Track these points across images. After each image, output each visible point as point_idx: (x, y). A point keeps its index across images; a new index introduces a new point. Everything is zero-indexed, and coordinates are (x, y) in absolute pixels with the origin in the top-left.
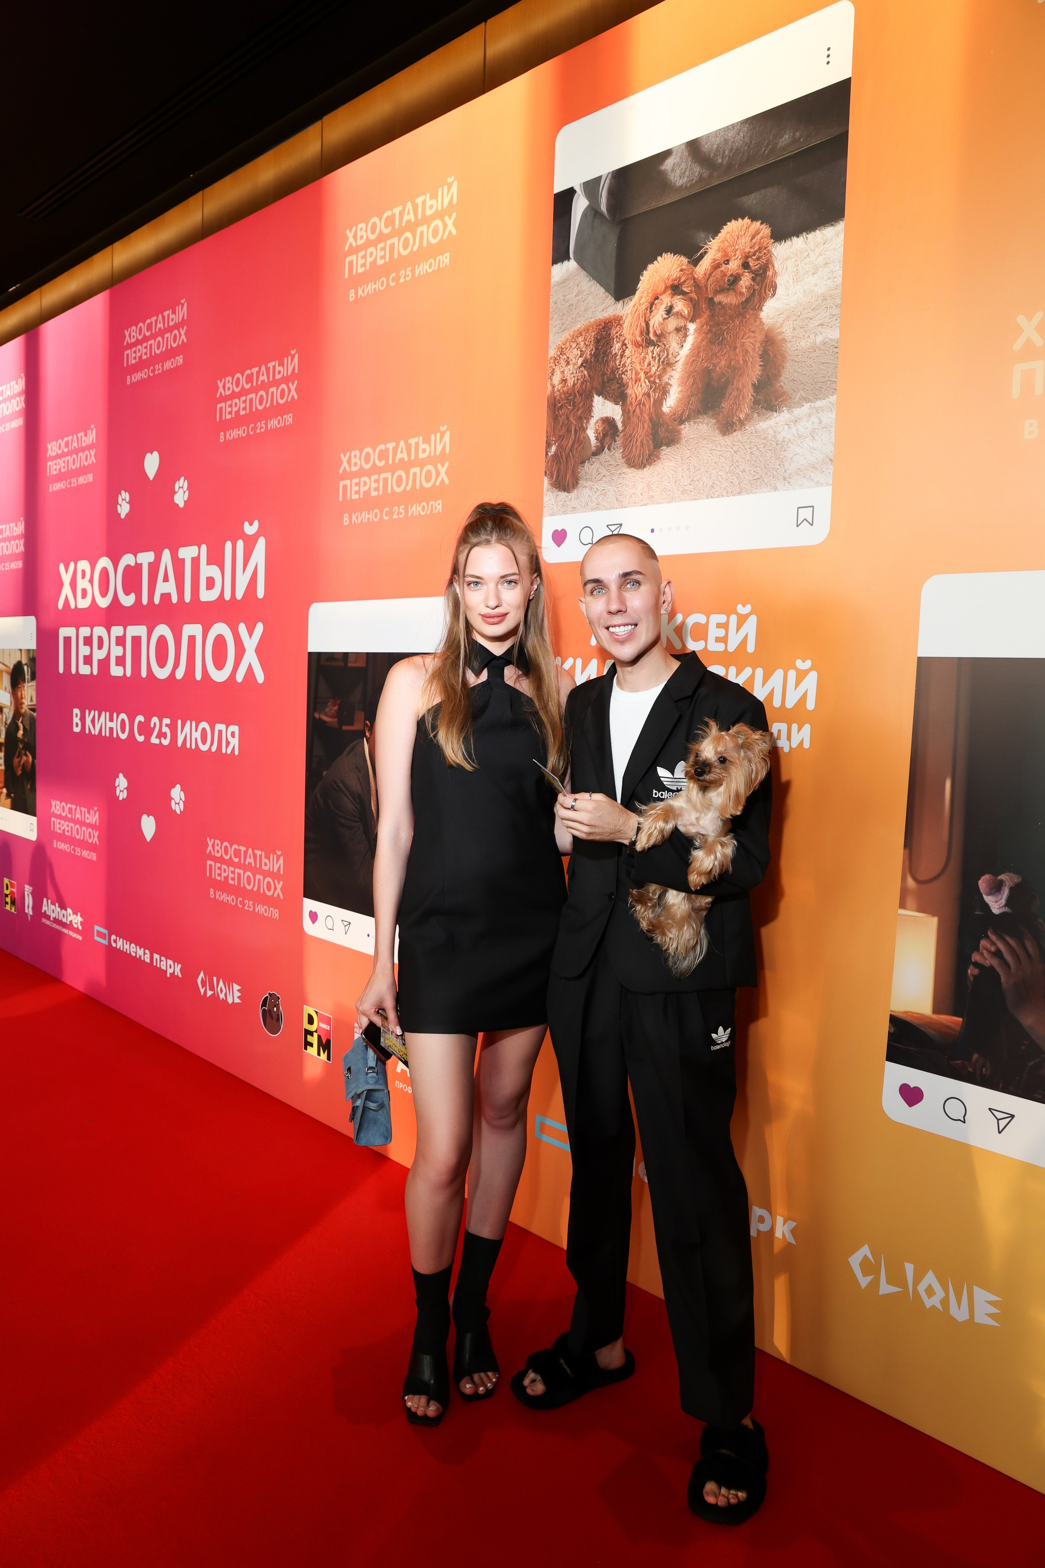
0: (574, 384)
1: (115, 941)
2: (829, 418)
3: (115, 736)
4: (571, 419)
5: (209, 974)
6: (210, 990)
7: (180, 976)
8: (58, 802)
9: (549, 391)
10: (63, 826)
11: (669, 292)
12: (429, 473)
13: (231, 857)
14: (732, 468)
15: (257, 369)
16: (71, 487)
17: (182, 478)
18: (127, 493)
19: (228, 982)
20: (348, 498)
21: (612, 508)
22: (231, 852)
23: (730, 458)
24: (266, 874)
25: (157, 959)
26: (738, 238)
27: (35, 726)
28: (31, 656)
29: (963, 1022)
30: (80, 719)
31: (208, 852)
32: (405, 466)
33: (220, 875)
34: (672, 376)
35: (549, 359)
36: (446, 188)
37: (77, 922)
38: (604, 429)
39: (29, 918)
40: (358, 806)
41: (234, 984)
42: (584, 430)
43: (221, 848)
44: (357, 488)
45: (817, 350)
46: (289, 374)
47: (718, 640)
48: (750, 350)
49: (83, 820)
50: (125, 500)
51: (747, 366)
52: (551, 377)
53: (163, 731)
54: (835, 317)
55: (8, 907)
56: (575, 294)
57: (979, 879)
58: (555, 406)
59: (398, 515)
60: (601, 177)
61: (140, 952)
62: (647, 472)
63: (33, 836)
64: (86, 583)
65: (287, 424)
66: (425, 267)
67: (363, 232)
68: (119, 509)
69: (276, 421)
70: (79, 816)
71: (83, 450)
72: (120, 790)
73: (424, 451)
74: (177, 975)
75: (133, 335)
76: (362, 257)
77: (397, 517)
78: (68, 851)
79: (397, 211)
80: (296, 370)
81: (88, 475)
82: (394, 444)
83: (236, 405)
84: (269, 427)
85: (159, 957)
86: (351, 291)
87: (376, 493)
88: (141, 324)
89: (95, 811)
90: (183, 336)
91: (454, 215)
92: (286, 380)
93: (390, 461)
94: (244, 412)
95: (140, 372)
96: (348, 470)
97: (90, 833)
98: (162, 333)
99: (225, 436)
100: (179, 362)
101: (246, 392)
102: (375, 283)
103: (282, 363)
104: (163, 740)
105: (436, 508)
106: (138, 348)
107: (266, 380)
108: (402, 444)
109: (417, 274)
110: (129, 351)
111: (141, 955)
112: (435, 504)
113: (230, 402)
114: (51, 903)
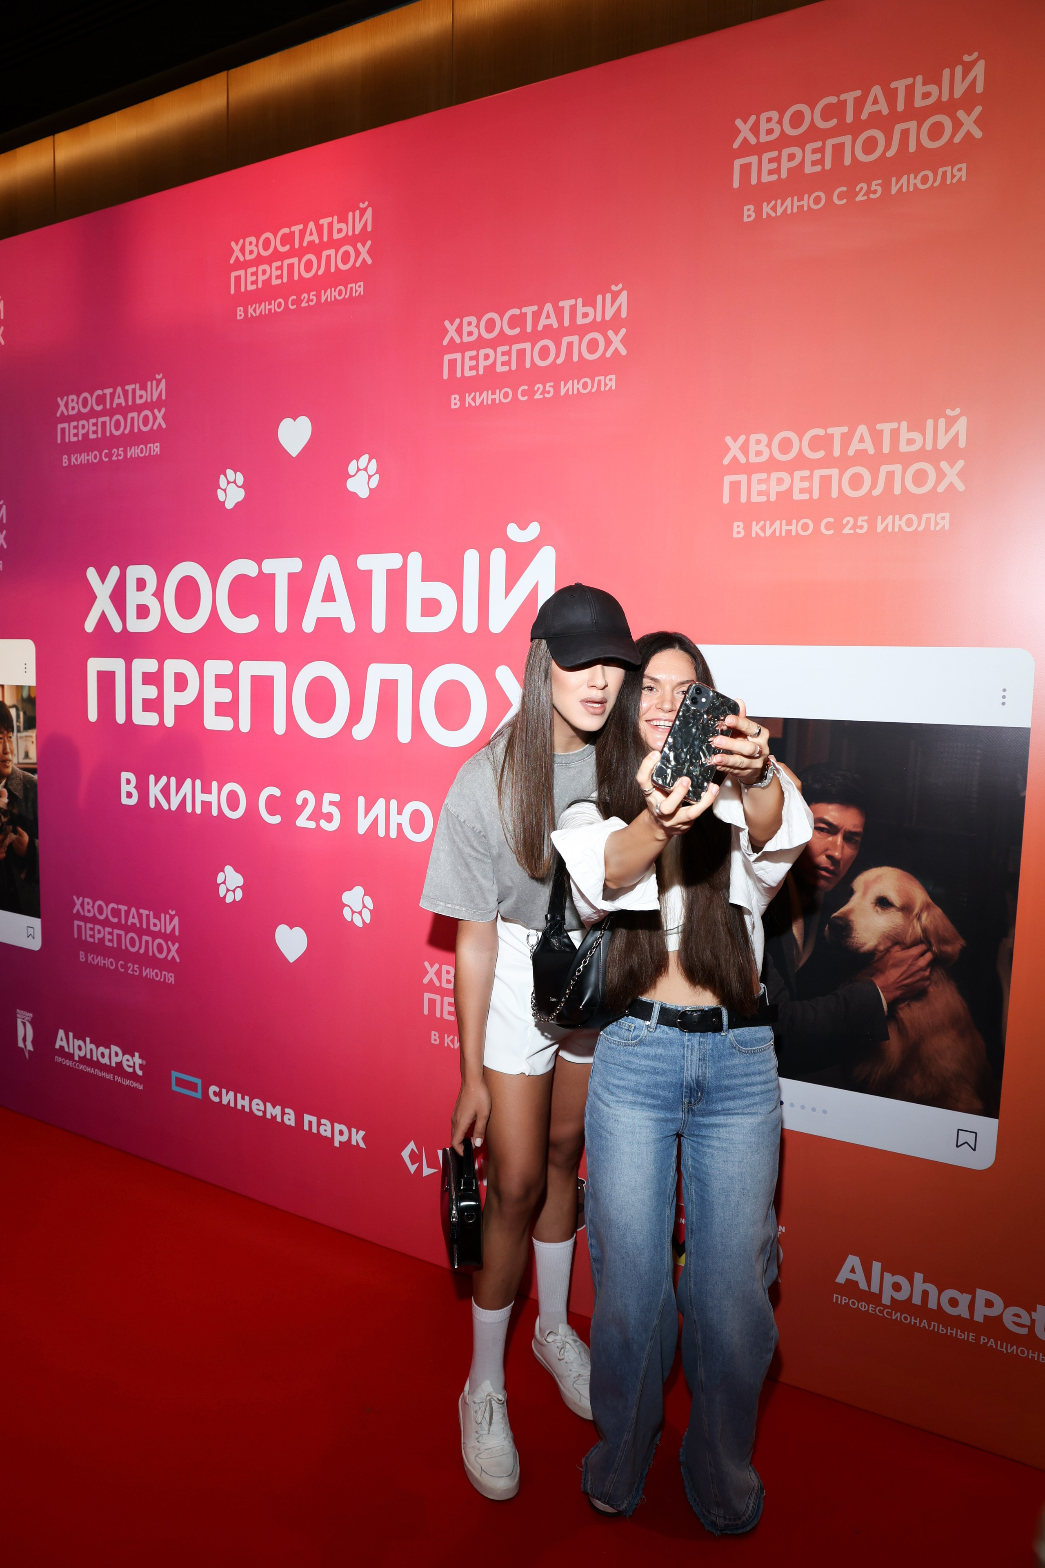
1: (218, 1094)
3: (215, 812)
6: (429, 1166)
7: (362, 1145)
8: (87, 900)
10: (99, 932)
12: (921, 474)
15: (535, 308)
16: (111, 460)
17: (366, 457)
18: (239, 474)
20: (743, 500)
25: (310, 1123)
27: (36, 794)
28: (25, 694)
30: (137, 788)
31: (424, 980)
32: (870, 461)
36: (959, 69)
37: (132, 1065)
39: (27, 1055)
44: (763, 487)
46: (608, 318)
49: (144, 926)
50: (235, 482)
53: (325, 810)
59: (852, 527)
61: (274, 1111)
63: (35, 944)
64: (147, 597)
65: (602, 389)
66: (912, 181)
67: (773, 125)
68: (221, 495)
69: (578, 384)
70: (136, 921)
71: (139, 409)
72: (227, 888)
73: (910, 442)
74: (355, 1144)
75: (250, 249)
76: (771, 161)
77: (852, 532)
78: (112, 968)
79: (849, 97)
80: (624, 314)
81: (149, 445)
82: (845, 429)
83: (487, 357)
84: (563, 392)
85: (314, 1119)
86: (746, 208)
87: (806, 496)
88: (269, 235)
89: (170, 915)
90: (364, 255)
91: (978, 109)
92: (601, 327)
93: (837, 453)
94: (506, 368)
95: (267, 303)
96: (743, 460)
97: (160, 945)
98: (316, 249)
99: (462, 400)
100: (356, 291)
101: (510, 341)
102: (801, 199)
103: (590, 302)
104: (323, 824)
105: (937, 524)
106: (261, 268)
107: (555, 325)
108: (862, 429)
109: (894, 190)
110: (241, 273)
111: (276, 1115)
112: (936, 518)
113: (474, 353)
114: (74, 1037)
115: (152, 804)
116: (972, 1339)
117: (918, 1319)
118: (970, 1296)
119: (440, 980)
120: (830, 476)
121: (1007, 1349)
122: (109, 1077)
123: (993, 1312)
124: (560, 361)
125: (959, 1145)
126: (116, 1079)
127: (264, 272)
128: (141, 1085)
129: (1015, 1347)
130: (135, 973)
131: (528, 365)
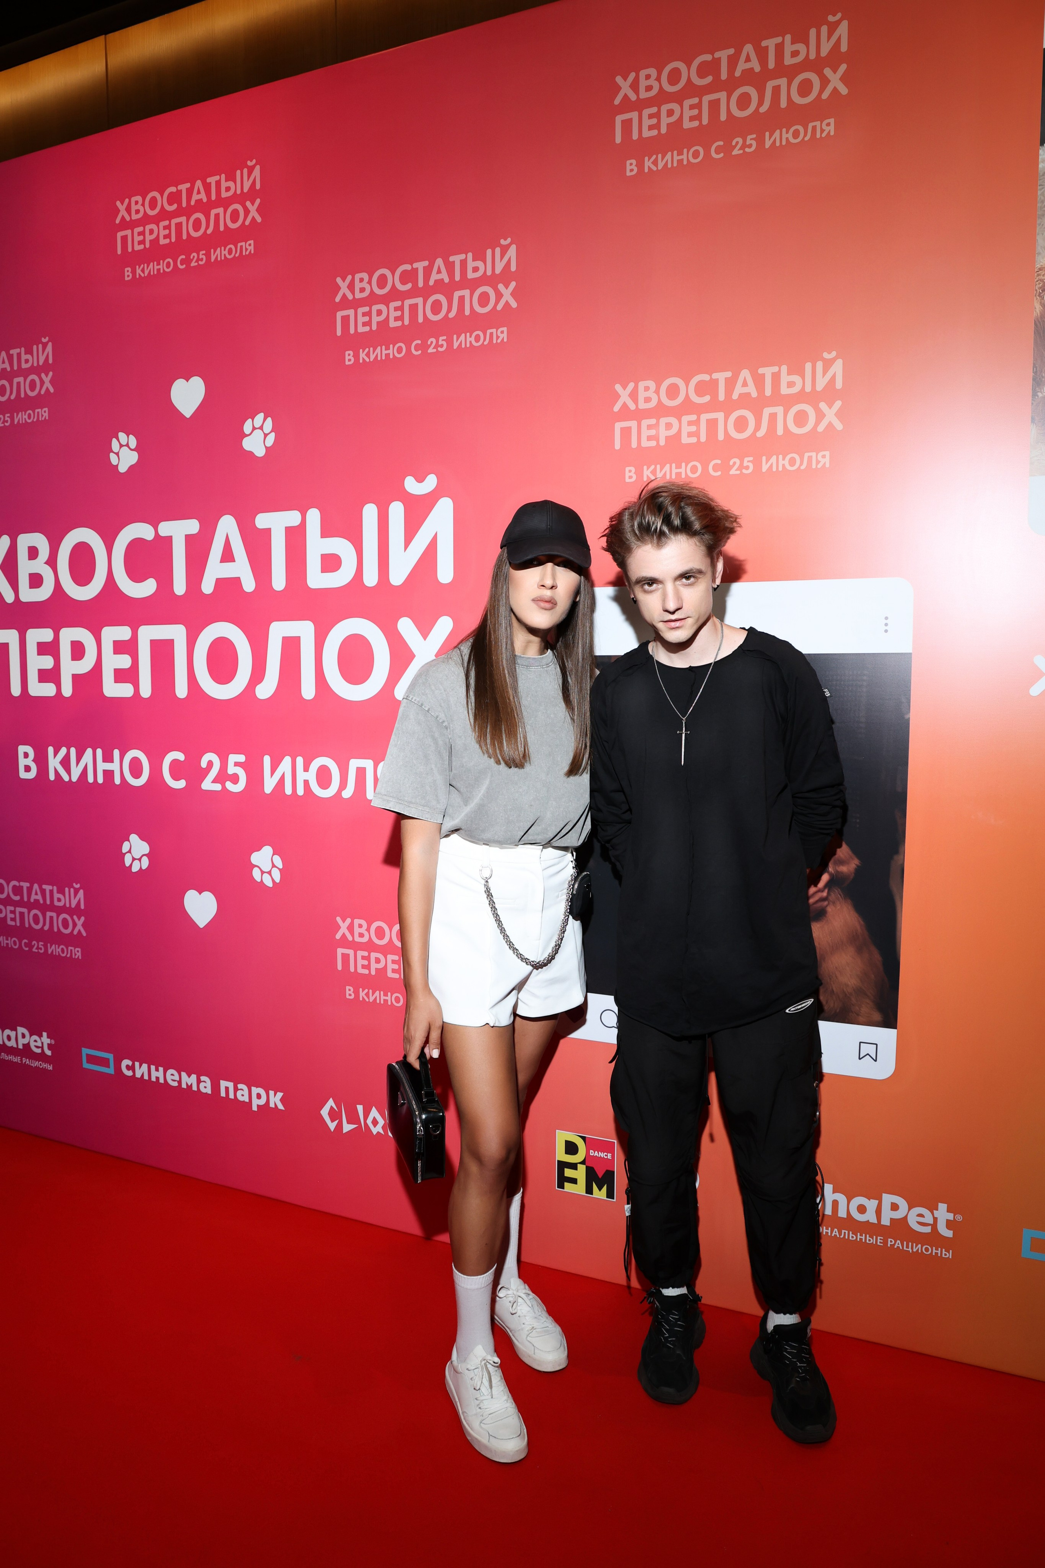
1: (131, 1068)
3: (117, 781)
5: (348, 1102)
6: (348, 1123)
7: (281, 1107)
9: (1038, 312)
10: (2, 912)
12: (802, 415)
15: (425, 263)
17: (261, 416)
18: (131, 437)
20: (634, 444)
25: (227, 1089)
30: (35, 761)
31: (337, 937)
32: (754, 404)
33: (367, 967)
35: (1036, 270)
36: (823, 29)
37: (40, 1045)
43: (366, 929)
44: (652, 432)
46: (498, 272)
49: (48, 902)
50: (127, 445)
52: (1040, 293)
53: (230, 772)
59: (738, 469)
61: (190, 1080)
64: (40, 566)
65: (495, 342)
66: (784, 136)
67: (652, 82)
68: (113, 459)
69: (470, 337)
70: (39, 897)
71: (25, 373)
72: (133, 857)
73: (791, 384)
74: (274, 1107)
75: (136, 209)
76: (651, 116)
77: (738, 472)
78: (16, 947)
79: (723, 55)
80: (513, 268)
81: (37, 411)
82: (729, 374)
83: (379, 313)
84: (456, 345)
85: (230, 1085)
86: (628, 162)
87: (694, 440)
88: (155, 194)
89: (75, 889)
90: (254, 213)
91: (843, 67)
92: (491, 280)
93: (722, 397)
94: (399, 323)
95: (155, 263)
96: (632, 406)
97: (65, 920)
98: (205, 208)
99: (357, 356)
100: (246, 249)
101: (402, 296)
102: (680, 153)
103: (480, 256)
104: (229, 786)
105: (818, 462)
106: (148, 227)
107: (447, 280)
108: (745, 374)
109: (768, 144)
110: (128, 232)
111: (192, 1084)
112: (817, 457)
113: (366, 309)
115: (52, 777)
116: (880, 1242)
117: (830, 1228)
118: (877, 1202)
119: (352, 934)
120: (717, 419)
121: (912, 1248)
122: (17, 1059)
123: (898, 1215)
124: (452, 315)
125: (861, 1057)
126: (24, 1061)
127: (151, 232)
128: (50, 1065)
129: (920, 1246)
130: (39, 950)
131: (421, 319)
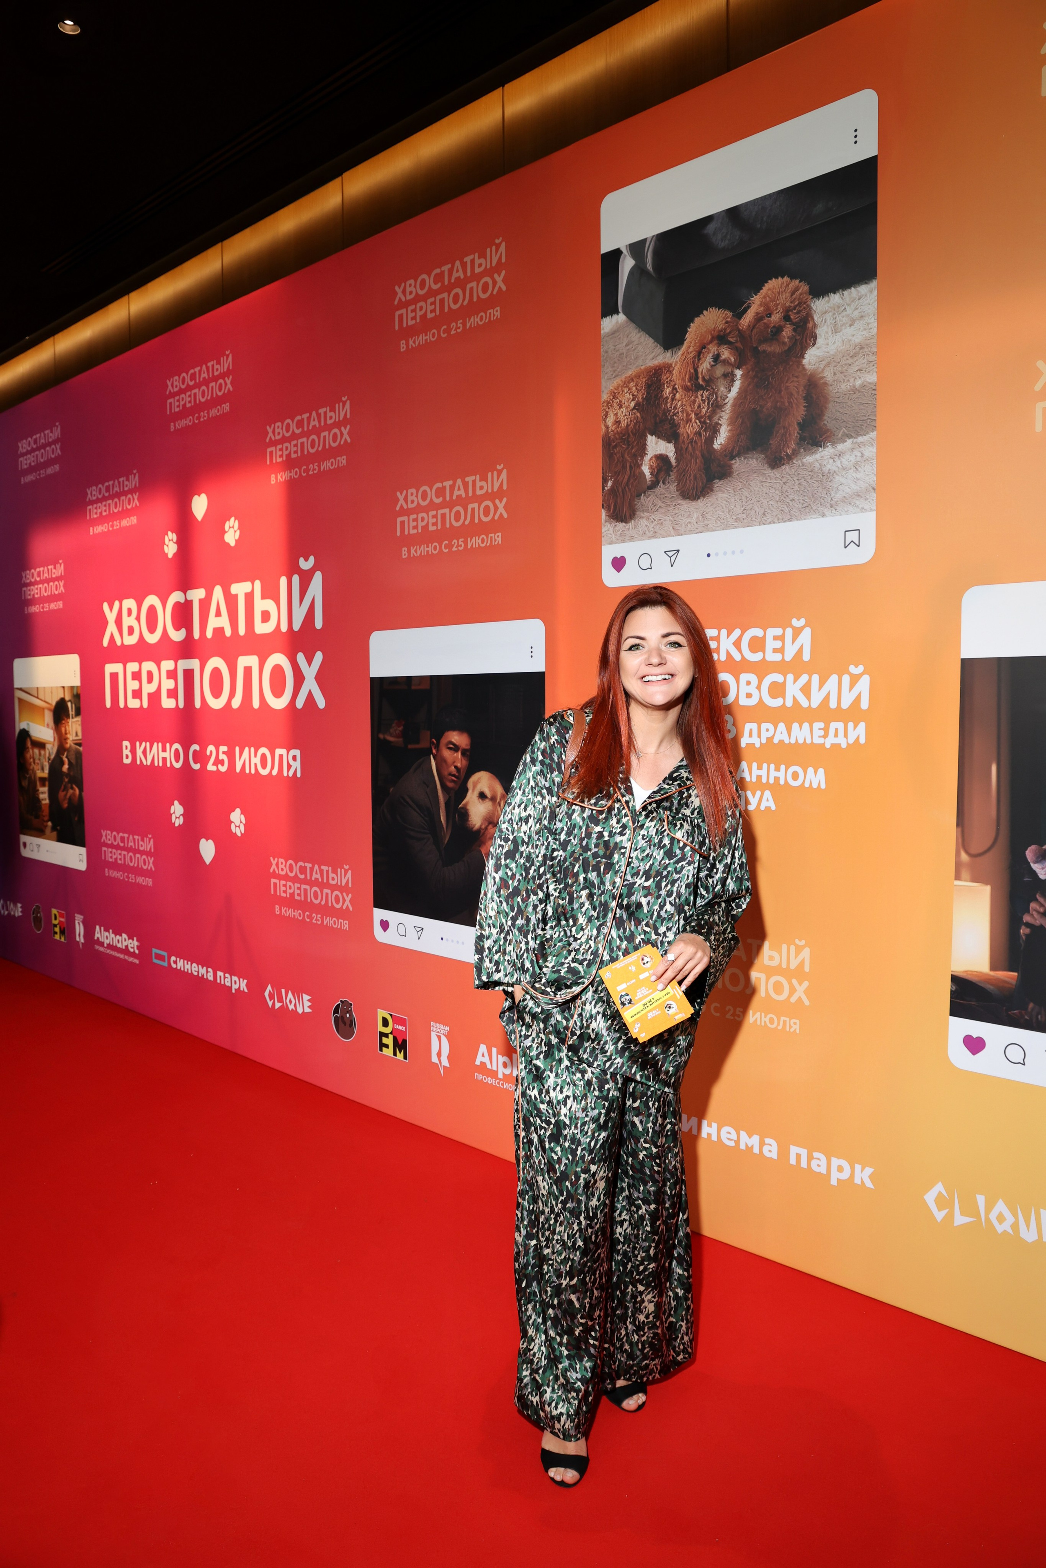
0: (627, 425)
1: (175, 962)
2: (870, 451)
3: (168, 765)
4: (626, 456)
5: (277, 987)
6: (278, 1002)
7: (246, 990)
8: (109, 832)
9: (604, 432)
10: (115, 854)
11: (716, 342)
12: (487, 509)
13: (296, 873)
14: (782, 498)
15: (308, 415)
16: (113, 529)
17: (233, 519)
18: (174, 534)
19: (297, 993)
20: (406, 533)
21: (669, 536)
22: (296, 869)
23: (780, 488)
24: (333, 888)
25: (220, 977)
26: (779, 294)
27: (81, 760)
28: (75, 692)
29: (1018, 976)
30: (130, 751)
31: (271, 871)
32: (463, 502)
33: (285, 892)
34: (721, 417)
36: (494, 248)
37: (133, 946)
38: (658, 465)
39: (81, 946)
40: (427, 819)
41: (304, 995)
42: (640, 466)
43: (285, 866)
44: (415, 524)
45: (857, 392)
46: (341, 419)
47: (775, 651)
48: (794, 393)
49: (137, 848)
50: (172, 540)
51: (792, 407)
52: (604, 418)
53: (220, 758)
54: (872, 364)
55: (57, 937)
56: (624, 344)
57: (1026, 850)
58: (609, 444)
59: (457, 547)
60: (645, 240)
61: (203, 971)
62: (701, 503)
63: (82, 866)
64: (132, 621)
65: (338, 466)
66: (476, 320)
67: (412, 288)
68: (166, 549)
69: (329, 463)
70: (133, 844)
71: (125, 493)
72: (176, 817)
73: (481, 488)
74: (242, 990)
75: (176, 384)
76: (412, 311)
77: (457, 550)
78: (121, 878)
79: (445, 268)
80: (349, 416)
81: (131, 518)
82: (451, 482)
83: (286, 449)
84: (322, 469)
85: (222, 975)
86: (402, 342)
87: (435, 528)
88: (183, 375)
89: (149, 838)
90: (229, 385)
91: (504, 272)
92: (338, 424)
94: (296, 456)
95: (187, 419)
96: (405, 506)
97: (144, 860)
98: (207, 382)
99: (276, 478)
100: (226, 409)
101: (297, 437)
102: (426, 335)
103: (333, 409)
104: (220, 767)
105: (495, 540)
106: (181, 396)
107: (317, 426)
108: (458, 482)
109: (469, 325)
110: (172, 400)
111: (204, 974)
112: (495, 537)
113: (279, 447)
114: (104, 930)
115: (138, 763)
119: (279, 870)
120: (446, 513)
122: (122, 956)
124: (320, 449)
127: (183, 399)
130: (133, 881)
131: (304, 453)
